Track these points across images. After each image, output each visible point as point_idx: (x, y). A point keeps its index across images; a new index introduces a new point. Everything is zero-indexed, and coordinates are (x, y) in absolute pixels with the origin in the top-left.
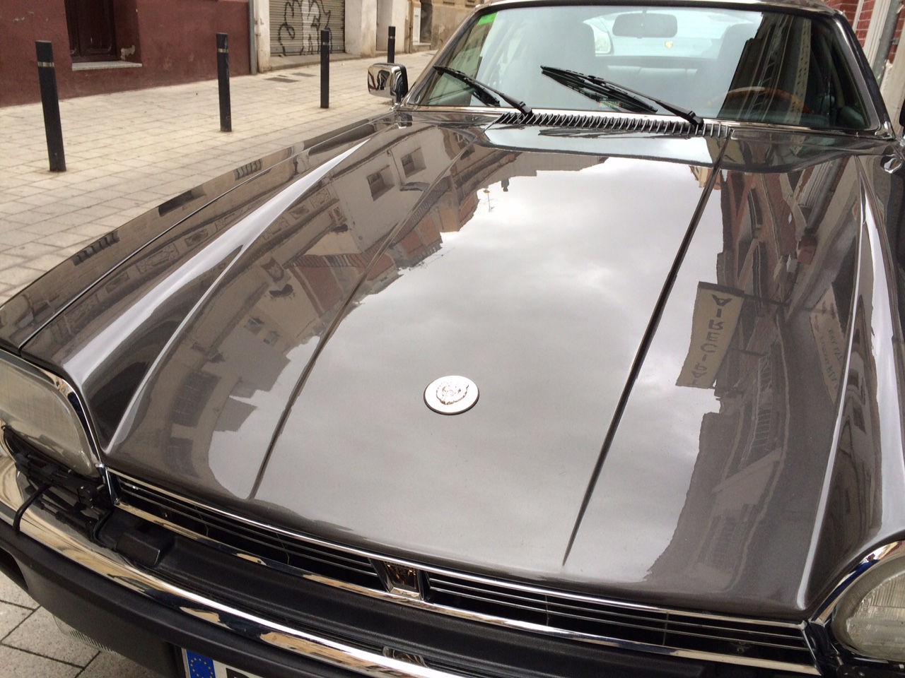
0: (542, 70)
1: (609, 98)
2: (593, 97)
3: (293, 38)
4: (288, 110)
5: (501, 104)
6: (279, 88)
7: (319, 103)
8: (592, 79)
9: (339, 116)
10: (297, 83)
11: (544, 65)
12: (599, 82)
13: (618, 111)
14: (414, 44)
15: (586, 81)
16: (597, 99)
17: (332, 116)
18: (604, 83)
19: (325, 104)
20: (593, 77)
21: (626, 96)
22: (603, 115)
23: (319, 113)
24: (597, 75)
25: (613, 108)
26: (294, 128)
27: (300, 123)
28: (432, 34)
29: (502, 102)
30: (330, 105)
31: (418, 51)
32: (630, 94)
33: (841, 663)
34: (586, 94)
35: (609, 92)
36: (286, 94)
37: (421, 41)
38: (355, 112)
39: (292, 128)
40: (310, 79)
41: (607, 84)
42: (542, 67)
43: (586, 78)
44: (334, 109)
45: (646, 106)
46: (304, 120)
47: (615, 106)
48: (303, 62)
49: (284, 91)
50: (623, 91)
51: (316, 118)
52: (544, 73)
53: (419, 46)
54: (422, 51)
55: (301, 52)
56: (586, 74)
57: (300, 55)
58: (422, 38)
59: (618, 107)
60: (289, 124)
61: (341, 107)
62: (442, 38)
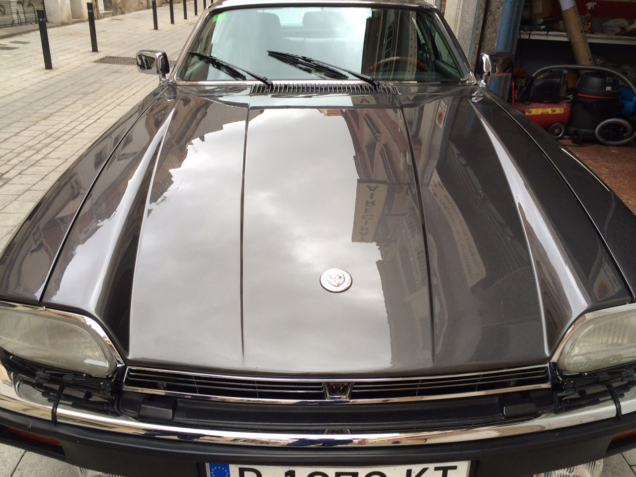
0: (268, 53)
1: (316, 70)
2: (305, 70)
3: (4, 14)
4: (20, 73)
5: (247, 78)
6: (5, 55)
7: (43, 65)
8: (304, 58)
9: (63, 75)
10: (17, 49)
11: (270, 50)
12: (309, 61)
13: (325, 79)
14: (101, 12)
15: (300, 60)
16: (310, 71)
17: (58, 75)
18: (312, 61)
19: (48, 65)
20: (305, 58)
21: (328, 69)
22: (313, 82)
23: (46, 73)
24: (308, 56)
25: (321, 77)
26: (31, 88)
27: (34, 83)
28: (113, 4)
29: (248, 77)
30: (53, 66)
31: (104, 17)
32: (330, 67)
33: (561, 379)
34: (301, 68)
35: (316, 67)
36: (11, 59)
37: (105, 10)
38: (74, 70)
39: (29, 88)
40: (27, 45)
41: (315, 62)
42: (268, 52)
43: (300, 58)
44: (57, 69)
45: (342, 75)
46: (36, 80)
47: (322, 76)
48: (16, 32)
49: (10, 57)
50: (325, 66)
51: (46, 78)
52: (269, 55)
53: (105, 14)
54: (107, 17)
55: (13, 24)
56: (300, 56)
57: (12, 26)
58: (106, 8)
59: (324, 76)
60: (26, 84)
61: (62, 67)
62: (121, 7)
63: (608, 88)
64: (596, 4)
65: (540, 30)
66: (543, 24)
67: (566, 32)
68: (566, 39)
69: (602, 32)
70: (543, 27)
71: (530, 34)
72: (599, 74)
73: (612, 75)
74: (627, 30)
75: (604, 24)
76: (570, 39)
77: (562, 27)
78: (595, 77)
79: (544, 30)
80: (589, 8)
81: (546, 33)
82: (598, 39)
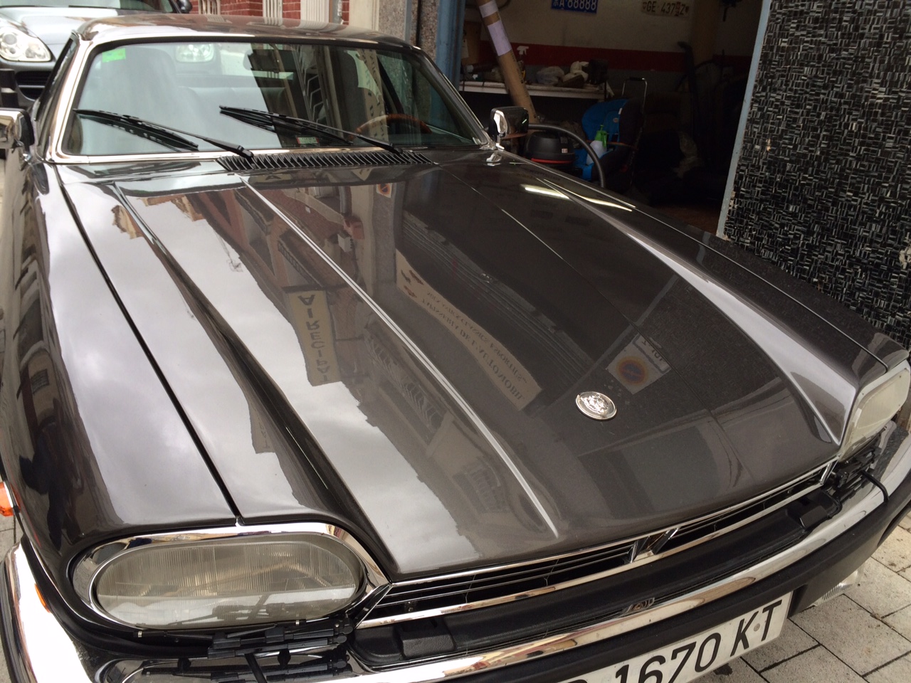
0: (220, 110)
5: (199, 148)
11: (224, 105)
42: (222, 108)
52: (222, 112)
63: (564, 151)
64: (528, 48)
65: (473, 80)
66: (474, 72)
67: (504, 83)
68: (503, 92)
69: (537, 82)
70: (475, 76)
71: (464, 85)
72: (549, 133)
73: (566, 135)
74: (564, 80)
75: (539, 73)
76: (509, 91)
77: (498, 76)
78: (546, 137)
79: (477, 80)
80: (521, 53)
81: (481, 83)
82: (539, 91)
